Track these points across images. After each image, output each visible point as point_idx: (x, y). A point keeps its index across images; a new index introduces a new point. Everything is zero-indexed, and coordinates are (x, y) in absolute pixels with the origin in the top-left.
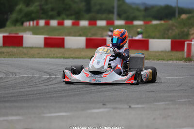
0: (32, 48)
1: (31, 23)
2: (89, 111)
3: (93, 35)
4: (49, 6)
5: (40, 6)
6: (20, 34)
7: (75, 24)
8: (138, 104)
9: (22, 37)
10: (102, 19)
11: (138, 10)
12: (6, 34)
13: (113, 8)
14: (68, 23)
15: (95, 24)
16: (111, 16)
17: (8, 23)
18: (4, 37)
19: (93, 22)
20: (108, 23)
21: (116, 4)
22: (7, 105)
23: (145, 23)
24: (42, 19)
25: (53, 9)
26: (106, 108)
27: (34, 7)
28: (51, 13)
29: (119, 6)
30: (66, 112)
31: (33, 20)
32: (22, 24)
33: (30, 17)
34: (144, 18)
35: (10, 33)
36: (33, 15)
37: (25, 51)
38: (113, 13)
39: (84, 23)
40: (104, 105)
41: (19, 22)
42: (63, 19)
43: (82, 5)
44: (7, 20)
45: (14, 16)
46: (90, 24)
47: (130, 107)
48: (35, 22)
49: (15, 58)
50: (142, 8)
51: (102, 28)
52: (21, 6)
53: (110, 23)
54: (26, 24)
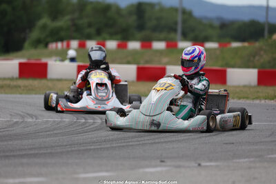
0: (59, 80)
1: (59, 45)
2: (141, 170)
3: (147, 62)
4: (85, 21)
5: (73, 20)
6: (44, 60)
7: (122, 46)
8: (211, 160)
9: (45, 65)
10: (159, 40)
11: (211, 26)
12: (23, 61)
13: (176, 23)
14: (112, 44)
15: (150, 46)
16: (172, 35)
17: (26, 44)
18: (21, 64)
19: (146, 44)
20: (168, 46)
21: (179, 18)
22: (25, 160)
23: (220, 45)
24: (74, 38)
25: (90, 25)
26: (165, 166)
27: (63, 22)
28: (88, 31)
29: (184, 22)
30: (107, 171)
31: (62, 40)
32: (46, 45)
33: (57, 36)
34: (219, 39)
35: (28, 59)
36: (63, 34)
37: (50, 84)
38: (175, 30)
39: (134, 45)
40: (162, 161)
41: (43, 43)
42: (105, 39)
43: (132, 20)
44: (24, 40)
45: (35, 34)
46: (143, 46)
47: (199, 165)
48: (65, 43)
49: (36, 94)
50: (217, 24)
51: (160, 52)
52: (45, 20)
53: (172, 45)
54: (53, 46)
